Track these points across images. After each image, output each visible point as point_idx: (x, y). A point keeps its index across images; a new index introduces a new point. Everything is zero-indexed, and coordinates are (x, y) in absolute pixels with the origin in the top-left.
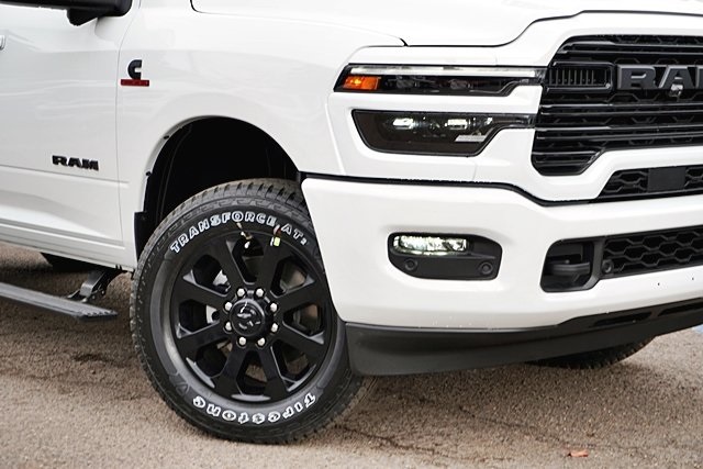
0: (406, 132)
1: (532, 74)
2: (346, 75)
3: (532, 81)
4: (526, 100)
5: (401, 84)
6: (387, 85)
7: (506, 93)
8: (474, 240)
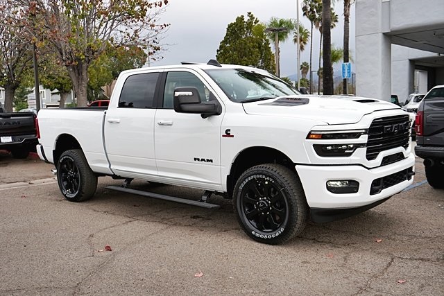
0: (329, 150)
1: (364, 131)
2: (310, 134)
3: (365, 133)
4: (364, 139)
5: (328, 136)
6: (324, 137)
7: (358, 137)
8: (350, 181)
